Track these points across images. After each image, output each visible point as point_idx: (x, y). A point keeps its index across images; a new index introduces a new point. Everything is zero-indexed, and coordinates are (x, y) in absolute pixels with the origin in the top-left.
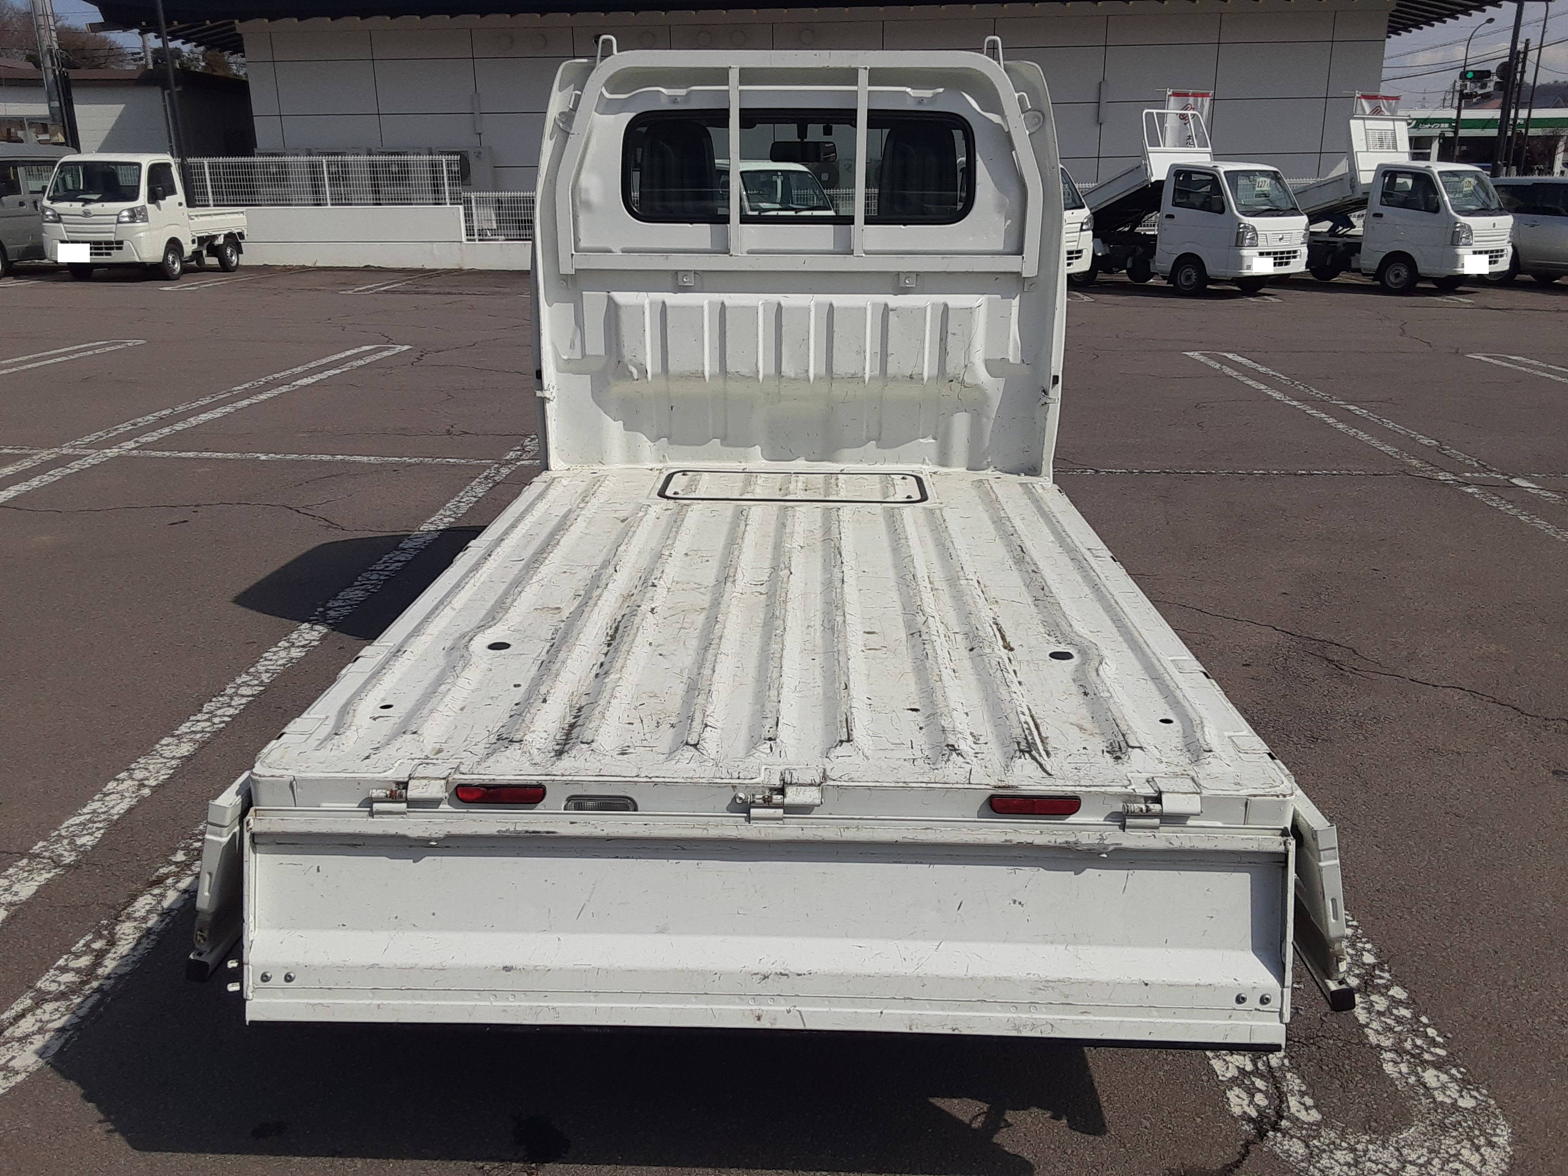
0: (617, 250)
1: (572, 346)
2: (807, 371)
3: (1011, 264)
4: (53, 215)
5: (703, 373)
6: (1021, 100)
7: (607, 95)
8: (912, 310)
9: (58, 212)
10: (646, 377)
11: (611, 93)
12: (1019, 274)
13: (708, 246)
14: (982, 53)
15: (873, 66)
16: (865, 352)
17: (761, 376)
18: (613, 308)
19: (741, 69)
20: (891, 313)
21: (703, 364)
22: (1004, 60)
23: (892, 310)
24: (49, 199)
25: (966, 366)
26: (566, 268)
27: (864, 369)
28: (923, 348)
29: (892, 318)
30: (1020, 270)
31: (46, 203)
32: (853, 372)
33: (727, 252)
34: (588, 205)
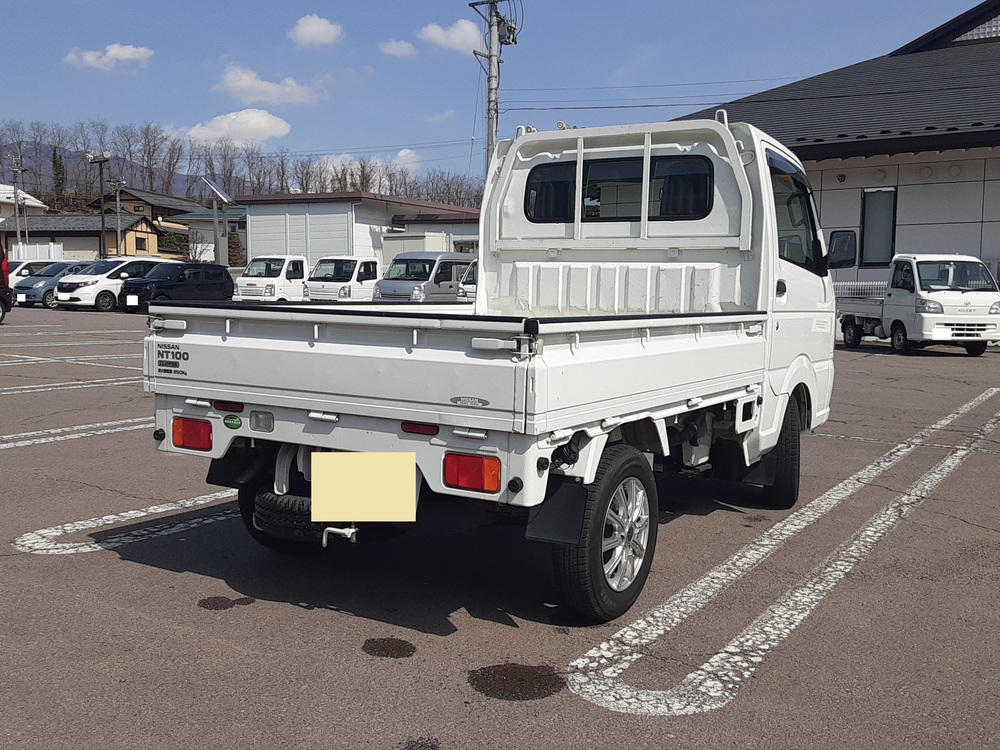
0: (520, 238)
1: (495, 292)
2: (613, 307)
3: (733, 242)
4: (463, 293)
5: (557, 307)
6: (738, 145)
7: (522, 159)
8: (673, 270)
9: (466, 290)
10: (529, 309)
11: (524, 157)
12: (738, 248)
13: (563, 235)
14: (714, 119)
15: (653, 131)
16: (646, 296)
17: (588, 309)
18: (515, 269)
19: (584, 139)
20: (661, 272)
21: (558, 302)
22: (729, 122)
23: (662, 270)
24: (462, 283)
25: (706, 305)
26: (493, 249)
27: (645, 306)
28: (680, 293)
29: (662, 275)
30: (738, 246)
31: (461, 285)
32: (639, 308)
33: (573, 238)
34: (507, 214)
